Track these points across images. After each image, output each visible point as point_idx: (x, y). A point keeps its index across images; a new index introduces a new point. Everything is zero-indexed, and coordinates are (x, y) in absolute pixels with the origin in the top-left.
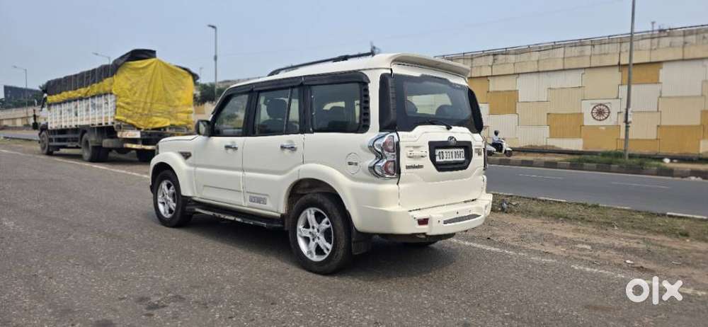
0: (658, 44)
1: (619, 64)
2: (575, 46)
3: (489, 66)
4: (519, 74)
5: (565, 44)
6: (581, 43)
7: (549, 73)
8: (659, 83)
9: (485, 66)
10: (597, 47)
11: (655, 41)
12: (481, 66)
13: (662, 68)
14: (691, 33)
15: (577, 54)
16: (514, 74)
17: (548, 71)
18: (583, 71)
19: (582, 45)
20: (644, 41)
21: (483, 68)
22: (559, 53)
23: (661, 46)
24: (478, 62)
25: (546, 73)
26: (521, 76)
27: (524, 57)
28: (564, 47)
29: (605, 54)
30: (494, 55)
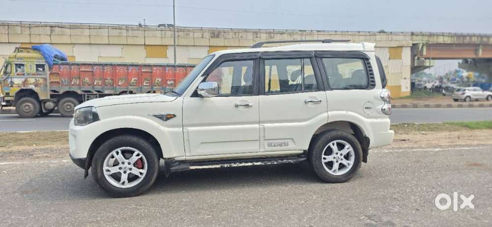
0: (165, 35)
1: (145, 45)
2: (116, 29)
3: (48, 35)
4: (74, 44)
5: (108, 26)
6: (119, 28)
7: (99, 46)
8: (166, 58)
9: (44, 35)
10: (130, 32)
11: (163, 32)
12: (40, 35)
13: (168, 49)
14: (181, 31)
15: (117, 34)
16: (71, 44)
17: (97, 44)
18: (122, 46)
19: (120, 29)
20: (158, 32)
21: (42, 36)
22: (104, 32)
23: (166, 36)
24: (35, 31)
25: (96, 46)
26: (76, 45)
27: (78, 31)
28: (108, 28)
29: (135, 37)
30: (51, 27)
